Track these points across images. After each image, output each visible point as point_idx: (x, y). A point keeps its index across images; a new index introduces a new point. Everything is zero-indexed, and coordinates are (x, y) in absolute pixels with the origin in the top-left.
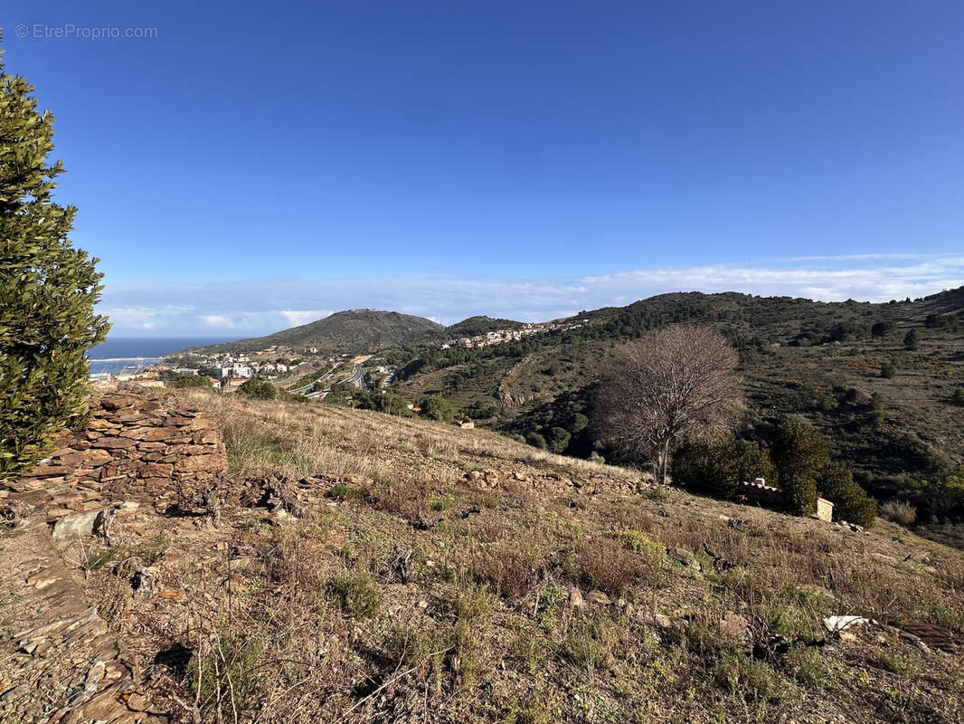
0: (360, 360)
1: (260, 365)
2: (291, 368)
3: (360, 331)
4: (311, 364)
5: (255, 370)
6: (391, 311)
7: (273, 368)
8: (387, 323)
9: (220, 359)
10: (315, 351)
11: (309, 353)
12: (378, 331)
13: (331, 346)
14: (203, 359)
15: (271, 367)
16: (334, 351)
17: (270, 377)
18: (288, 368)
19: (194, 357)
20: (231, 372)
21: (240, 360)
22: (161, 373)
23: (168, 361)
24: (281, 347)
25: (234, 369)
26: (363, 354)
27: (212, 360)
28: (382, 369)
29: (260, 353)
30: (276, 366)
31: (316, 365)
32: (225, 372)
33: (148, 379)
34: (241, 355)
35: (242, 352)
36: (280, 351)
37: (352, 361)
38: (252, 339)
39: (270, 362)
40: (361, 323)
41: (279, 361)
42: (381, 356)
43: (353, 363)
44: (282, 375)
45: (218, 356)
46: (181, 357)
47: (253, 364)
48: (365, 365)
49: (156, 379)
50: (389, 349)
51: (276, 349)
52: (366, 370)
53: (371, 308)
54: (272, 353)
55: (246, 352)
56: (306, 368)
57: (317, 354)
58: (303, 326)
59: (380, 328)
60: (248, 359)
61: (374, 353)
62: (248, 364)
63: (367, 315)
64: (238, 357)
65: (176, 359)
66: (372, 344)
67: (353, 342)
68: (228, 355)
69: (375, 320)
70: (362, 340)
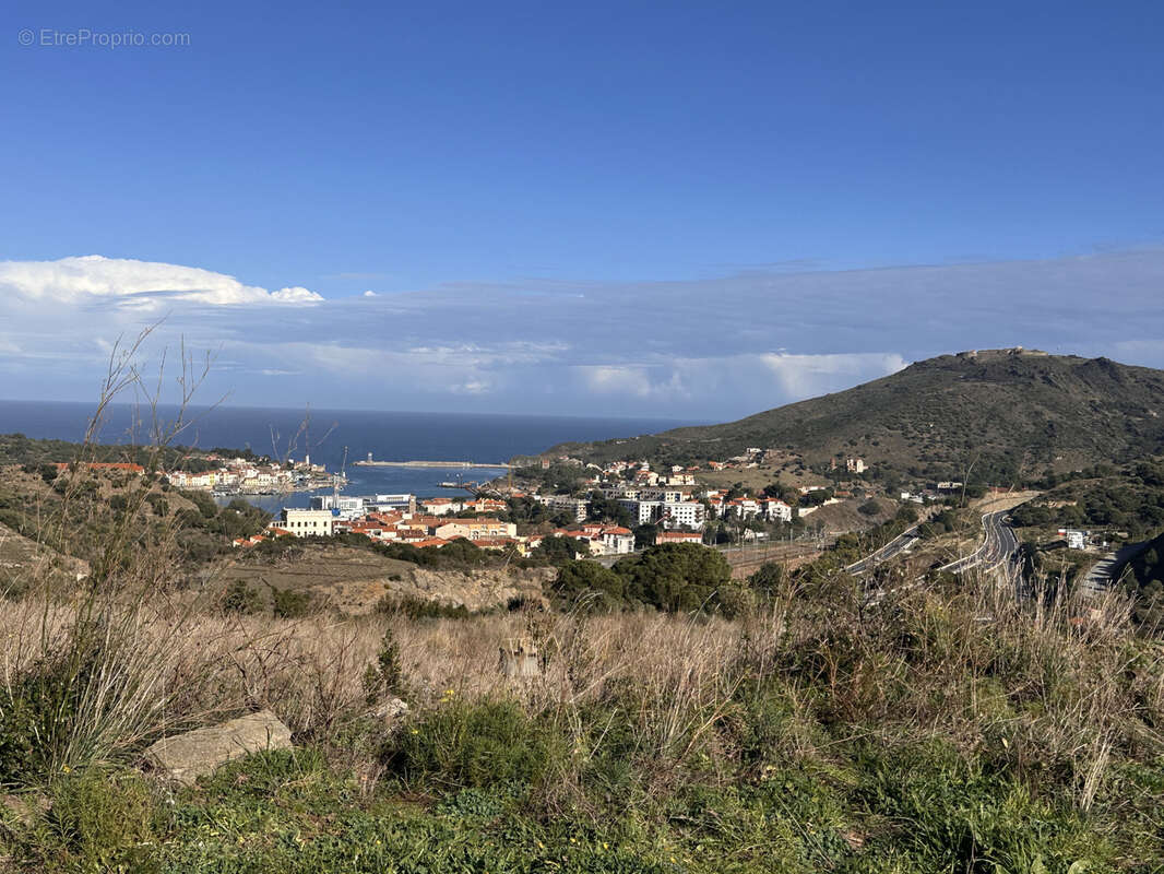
0: (999, 502)
1: (727, 500)
2: (803, 512)
3: (992, 414)
4: (854, 506)
5: (713, 511)
6: (1090, 356)
7: (758, 510)
8: (1076, 394)
9: (629, 475)
10: (861, 468)
11: (844, 474)
12: (1049, 415)
13: (904, 456)
14: (592, 474)
15: (750, 506)
16: (912, 472)
17: (749, 534)
18: (794, 512)
19: (571, 467)
20: (658, 513)
21: (673, 482)
22: (510, 503)
23: (519, 474)
24: (771, 453)
25: (667, 503)
26: (1005, 486)
27: (612, 477)
28: (1077, 539)
29: (720, 466)
30: (764, 506)
31: (869, 509)
32: (645, 513)
33: (489, 516)
34: (676, 468)
35: (679, 460)
36: (770, 462)
37: (974, 504)
38: (702, 428)
39: (748, 491)
40: (994, 393)
41: (774, 492)
42: (1067, 494)
43: (977, 513)
44: (779, 530)
45: (621, 467)
46: (546, 466)
47: (710, 494)
48: (1017, 518)
49: (503, 519)
50: (1088, 475)
51: (758, 458)
52: (1020, 536)
53: (1026, 347)
54: (748, 467)
55: (686, 462)
56: (840, 514)
57: (863, 476)
58: (829, 399)
59: (1054, 408)
60: (690, 481)
61: (1039, 485)
62: (696, 494)
63: (1015, 369)
64: (669, 473)
65: (536, 470)
66: (1027, 455)
67: (969, 445)
68: (646, 466)
69: (1038, 382)
70: (996, 442)
